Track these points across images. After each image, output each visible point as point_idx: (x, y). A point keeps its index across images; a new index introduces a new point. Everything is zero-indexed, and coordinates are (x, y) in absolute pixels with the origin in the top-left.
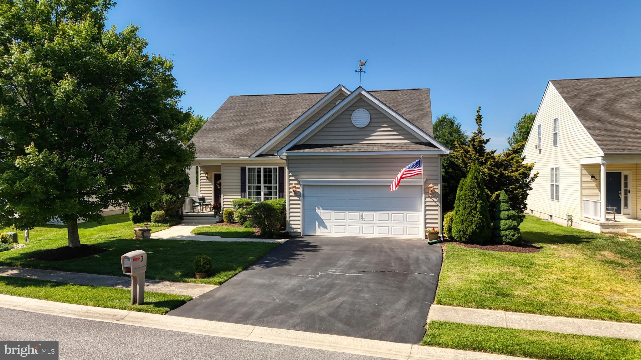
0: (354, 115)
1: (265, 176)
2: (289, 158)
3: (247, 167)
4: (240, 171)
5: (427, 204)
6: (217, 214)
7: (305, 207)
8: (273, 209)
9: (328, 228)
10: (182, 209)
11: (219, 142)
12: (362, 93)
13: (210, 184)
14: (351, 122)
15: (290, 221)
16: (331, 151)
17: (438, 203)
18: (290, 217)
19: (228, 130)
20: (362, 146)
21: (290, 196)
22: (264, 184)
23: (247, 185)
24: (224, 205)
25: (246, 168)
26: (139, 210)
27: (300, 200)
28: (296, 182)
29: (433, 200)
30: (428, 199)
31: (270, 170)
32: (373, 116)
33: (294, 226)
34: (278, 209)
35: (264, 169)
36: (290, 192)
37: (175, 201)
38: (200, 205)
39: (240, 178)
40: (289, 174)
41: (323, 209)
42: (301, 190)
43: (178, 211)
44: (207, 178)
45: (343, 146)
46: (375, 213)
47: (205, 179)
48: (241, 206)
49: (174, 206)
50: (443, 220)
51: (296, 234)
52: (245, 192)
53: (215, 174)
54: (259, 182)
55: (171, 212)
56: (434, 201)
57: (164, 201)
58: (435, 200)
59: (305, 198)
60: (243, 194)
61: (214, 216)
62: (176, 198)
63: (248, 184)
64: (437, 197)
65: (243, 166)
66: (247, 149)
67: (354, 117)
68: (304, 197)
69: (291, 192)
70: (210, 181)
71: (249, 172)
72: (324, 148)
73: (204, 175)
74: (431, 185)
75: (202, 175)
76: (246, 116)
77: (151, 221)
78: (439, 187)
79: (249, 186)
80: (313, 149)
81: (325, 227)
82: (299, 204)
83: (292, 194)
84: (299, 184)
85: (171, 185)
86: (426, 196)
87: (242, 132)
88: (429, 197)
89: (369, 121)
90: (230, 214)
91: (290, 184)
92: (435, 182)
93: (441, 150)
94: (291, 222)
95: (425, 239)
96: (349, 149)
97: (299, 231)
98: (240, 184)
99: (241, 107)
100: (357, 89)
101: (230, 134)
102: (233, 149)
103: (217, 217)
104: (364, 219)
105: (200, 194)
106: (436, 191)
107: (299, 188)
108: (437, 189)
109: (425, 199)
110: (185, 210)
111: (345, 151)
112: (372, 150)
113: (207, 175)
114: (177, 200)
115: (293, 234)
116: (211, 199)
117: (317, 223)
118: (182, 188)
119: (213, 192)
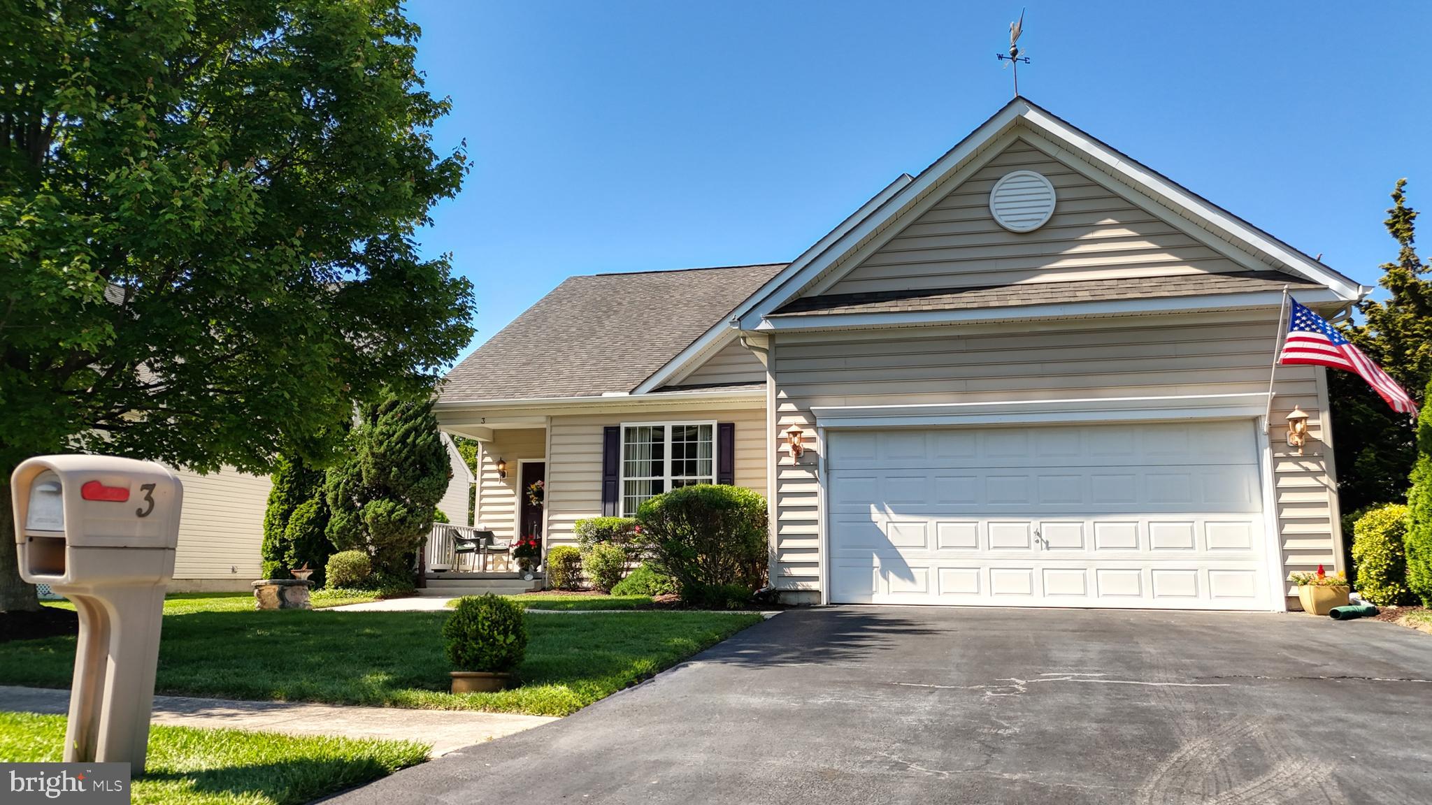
0: (1000, 193)
1: (677, 451)
2: (778, 341)
3: (623, 426)
4: (601, 439)
5: (1284, 482)
6: (527, 570)
7: (832, 504)
8: (730, 503)
9: (916, 576)
10: (422, 550)
11: (541, 365)
12: (1025, 116)
13: (511, 492)
14: (986, 215)
15: (782, 551)
16: (925, 308)
17: (1325, 480)
18: (781, 537)
19: (566, 341)
20: (1034, 291)
21: (780, 468)
22: (674, 474)
23: (622, 479)
24: (550, 541)
25: (618, 428)
26: (292, 552)
27: (815, 480)
28: (801, 420)
29: (1307, 469)
30: (1283, 467)
31: (692, 433)
32: (1065, 194)
33: (796, 572)
34: (745, 505)
35: (676, 430)
36: (780, 455)
37: (402, 520)
38: (478, 551)
39: (600, 458)
40: (778, 393)
41: (897, 512)
42: (818, 447)
43: (411, 557)
44: (503, 474)
45: (964, 295)
46: (1088, 523)
47: (496, 480)
48: (604, 535)
49: (397, 536)
50: (1348, 540)
51: (804, 599)
52: (616, 500)
53: (525, 465)
54: (658, 469)
55: (388, 559)
56: (1308, 473)
57: (368, 519)
58: (1313, 467)
59: (834, 475)
60: (610, 506)
61: (520, 576)
62: (406, 510)
63: (626, 475)
64: (1321, 457)
65: (612, 422)
66: (624, 376)
67: (998, 200)
68: (827, 471)
69: (786, 454)
70: (511, 485)
71: (627, 440)
72: (900, 303)
73: (494, 467)
74: (1297, 414)
75: (486, 467)
76: (615, 311)
77: (324, 584)
78: (1324, 419)
79: (626, 482)
80: (862, 306)
81: (906, 573)
82: (814, 494)
83: (790, 460)
84: (812, 425)
85: (394, 469)
86: (1277, 455)
87: (605, 343)
88: (1288, 458)
89: (1051, 211)
90: (571, 560)
91: (779, 428)
92: (1311, 403)
93: (1327, 288)
94: (786, 558)
95: (1289, 610)
96: (986, 299)
97: (814, 586)
98: (599, 477)
99: (600, 296)
100: (1010, 104)
101: (571, 348)
102: (581, 379)
103: (529, 577)
104: (1047, 543)
105: (480, 521)
106: (1315, 435)
107: (812, 440)
108: (1317, 428)
109: (1275, 465)
110: (433, 562)
111: (975, 305)
112: (1072, 300)
113: (501, 467)
114: (410, 518)
115: (792, 599)
116: (508, 531)
117: (876, 561)
118: (425, 480)
119: (516, 517)
